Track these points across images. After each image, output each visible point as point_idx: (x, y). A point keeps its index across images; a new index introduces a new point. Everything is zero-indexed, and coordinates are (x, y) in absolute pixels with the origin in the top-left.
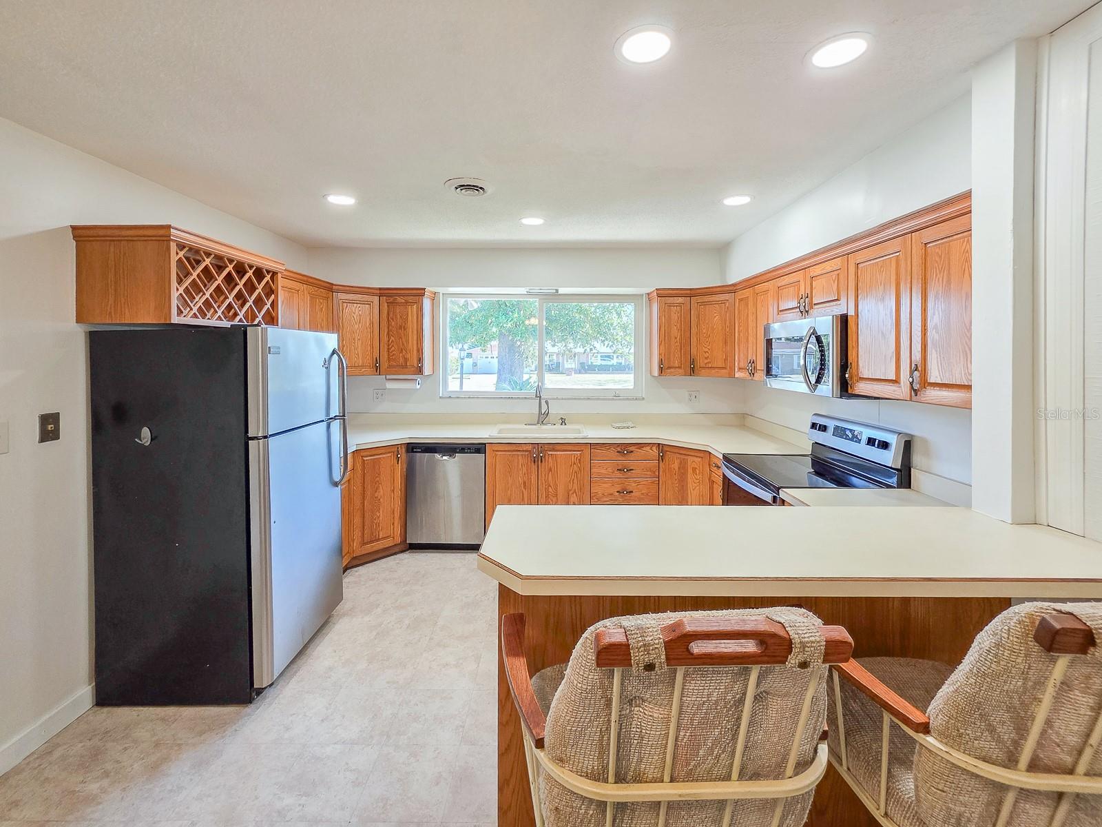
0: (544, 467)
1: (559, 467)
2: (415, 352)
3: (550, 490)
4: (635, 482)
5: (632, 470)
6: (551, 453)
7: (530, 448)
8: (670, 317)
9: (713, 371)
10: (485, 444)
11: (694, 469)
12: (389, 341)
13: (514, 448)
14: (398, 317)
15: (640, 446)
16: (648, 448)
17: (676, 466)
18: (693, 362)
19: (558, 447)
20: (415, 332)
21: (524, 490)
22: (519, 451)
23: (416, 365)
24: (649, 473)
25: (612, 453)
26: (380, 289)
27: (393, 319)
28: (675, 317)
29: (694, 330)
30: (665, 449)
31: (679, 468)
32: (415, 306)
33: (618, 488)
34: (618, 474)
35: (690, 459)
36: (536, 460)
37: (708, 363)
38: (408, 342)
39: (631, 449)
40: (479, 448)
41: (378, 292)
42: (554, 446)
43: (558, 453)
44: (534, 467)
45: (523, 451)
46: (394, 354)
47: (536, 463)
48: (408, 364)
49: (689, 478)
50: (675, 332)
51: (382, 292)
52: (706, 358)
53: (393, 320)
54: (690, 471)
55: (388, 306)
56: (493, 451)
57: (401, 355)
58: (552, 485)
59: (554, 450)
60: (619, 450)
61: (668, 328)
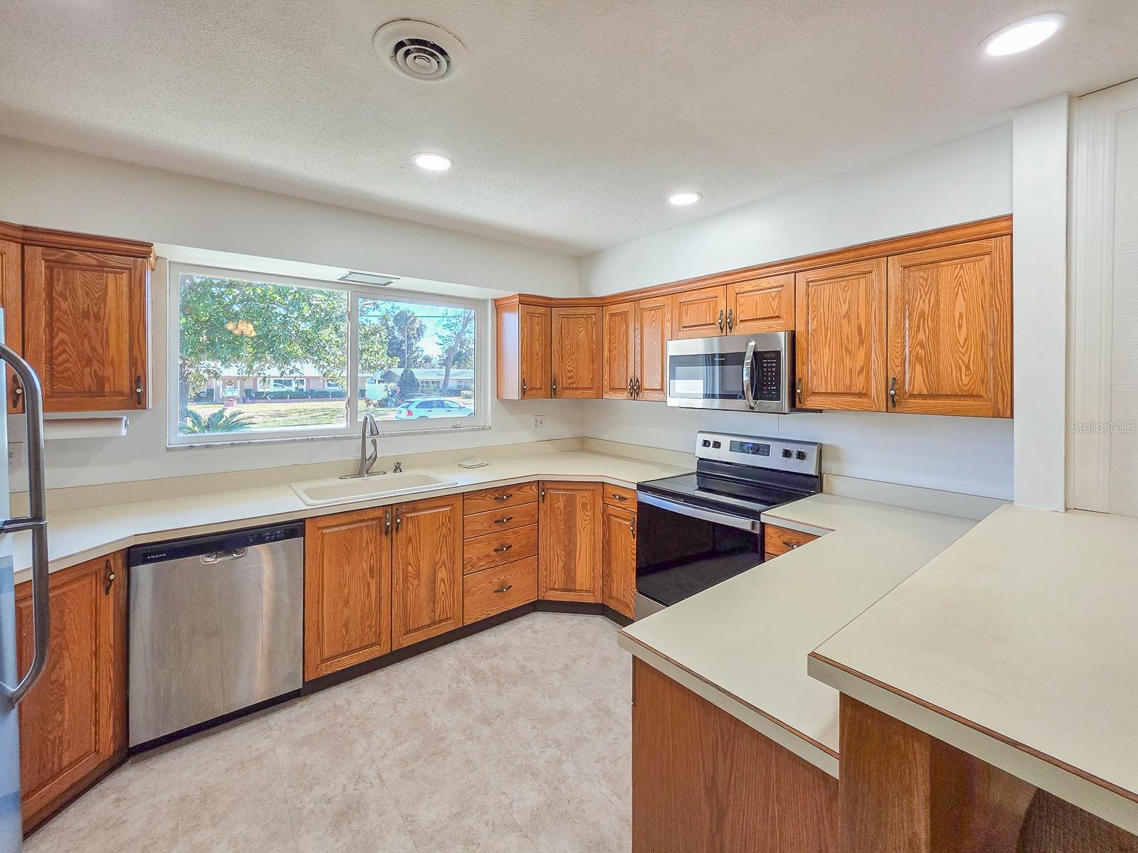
0: (401, 537)
1: (422, 533)
2: (126, 366)
3: (410, 569)
4: (514, 533)
5: (511, 518)
6: (410, 515)
7: (379, 513)
8: (532, 329)
9: (578, 392)
10: (302, 520)
11: (584, 505)
12: (51, 340)
13: (355, 517)
14: (80, 292)
15: (519, 486)
16: (527, 489)
17: (561, 504)
18: (554, 382)
19: (421, 505)
20: (126, 327)
21: (370, 580)
22: (364, 520)
23: (126, 390)
24: (528, 519)
25: (489, 501)
26: (25, 229)
27: (62, 295)
28: (537, 329)
29: (555, 346)
30: (547, 486)
31: (565, 507)
32: (125, 276)
33: (496, 545)
34: (497, 527)
35: (579, 495)
36: (390, 529)
37: (573, 383)
38: (105, 343)
39: (510, 492)
40: (292, 529)
41: (20, 234)
42: (414, 505)
43: (421, 513)
44: (385, 541)
45: (369, 520)
46: (66, 370)
47: (389, 536)
48: (107, 389)
49: (578, 516)
50: (537, 347)
51: (27, 235)
52: (570, 378)
53: (66, 299)
54: (579, 507)
55: (50, 269)
56: (319, 528)
57: (87, 370)
58: (412, 563)
59: (415, 510)
60: (497, 495)
61: (530, 342)
